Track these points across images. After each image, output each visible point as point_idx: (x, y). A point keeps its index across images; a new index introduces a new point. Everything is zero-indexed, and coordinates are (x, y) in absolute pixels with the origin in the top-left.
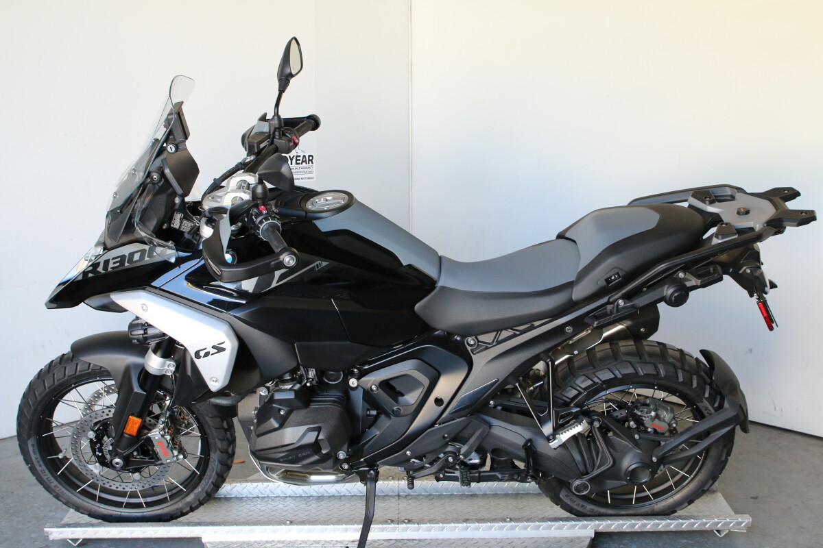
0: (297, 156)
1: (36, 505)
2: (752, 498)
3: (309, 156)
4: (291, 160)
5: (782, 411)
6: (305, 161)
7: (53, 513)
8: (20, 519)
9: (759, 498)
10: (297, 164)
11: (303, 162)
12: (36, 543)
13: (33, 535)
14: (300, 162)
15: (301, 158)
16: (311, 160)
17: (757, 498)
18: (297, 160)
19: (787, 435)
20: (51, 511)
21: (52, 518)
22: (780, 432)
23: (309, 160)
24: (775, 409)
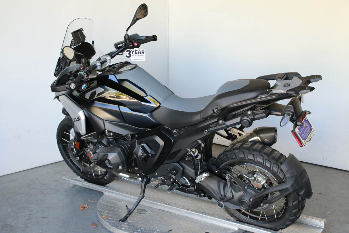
0: (135, 51)
1: (22, 202)
2: (319, 194)
3: (142, 51)
4: (133, 52)
5: (326, 159)
6: (140, 53)
7: (30, 205)
8: (16, 208)
9: (322, 194)
10: (135, 53)
11: (139, 53)
12: (25, 217)
13: (23, 214)
14: (138, 53)
15: (138, 52)
16: (143, 53)
17: (321, 193)
18: (135, 52)
19: (329, 169)
20: (29, 204)
21: (30, 207)
22: (326, 168)
23: (142, 53)
24: (324, 159)
